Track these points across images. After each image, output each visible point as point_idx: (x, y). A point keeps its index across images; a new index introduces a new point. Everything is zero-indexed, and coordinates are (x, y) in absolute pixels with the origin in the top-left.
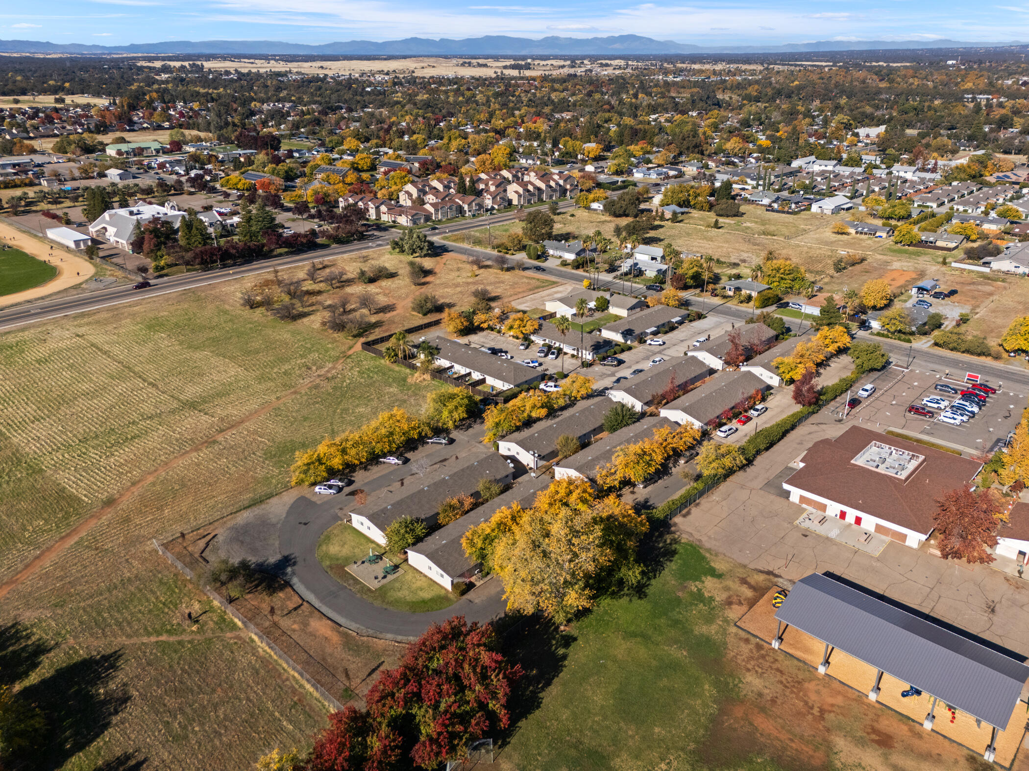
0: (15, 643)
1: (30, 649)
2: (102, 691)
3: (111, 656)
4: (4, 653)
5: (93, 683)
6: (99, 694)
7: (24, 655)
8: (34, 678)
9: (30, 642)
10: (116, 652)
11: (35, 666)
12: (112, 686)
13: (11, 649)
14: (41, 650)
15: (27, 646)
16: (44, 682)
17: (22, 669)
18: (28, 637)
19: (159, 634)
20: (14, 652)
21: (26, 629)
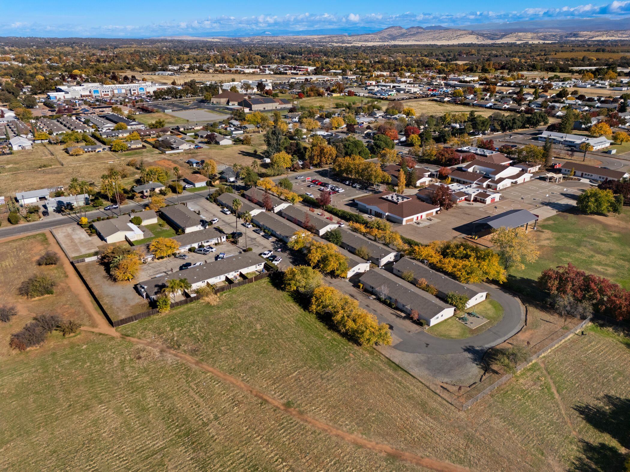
0: (588, 465)
1: (590, 455)
2: (607, 408)
3: (579, 410)
4: (599, 469)
5: (604, 413)
6: (610, 409)
7: (596, 456)
8: (613, 443)
9: (584, 457)
10: (575, 409)
11: (603, 446)
12: (602, 404)
13: (594, 466)
14: (588, 448)
15: (588, 458)
16: (614, 436)
17: (608, 453)
18: (580, 459)
19: (552, 394)
20: (596, 463)
21: (573, 463)
